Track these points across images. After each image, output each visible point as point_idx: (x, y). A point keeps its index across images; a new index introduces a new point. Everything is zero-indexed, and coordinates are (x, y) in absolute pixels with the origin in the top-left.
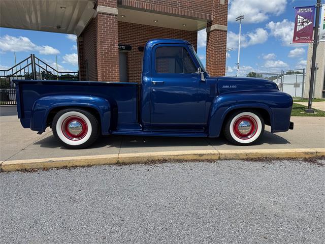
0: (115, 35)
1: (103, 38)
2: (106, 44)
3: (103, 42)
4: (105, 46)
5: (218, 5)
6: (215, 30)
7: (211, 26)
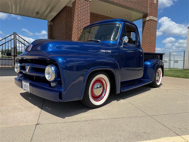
0: (88, 16)
1: (79, 17)
2: (82, 23)
3: (79, 21)
4: (81, 24)
5: (152, 3)
6: (150, 20)
7: (146, 17)
